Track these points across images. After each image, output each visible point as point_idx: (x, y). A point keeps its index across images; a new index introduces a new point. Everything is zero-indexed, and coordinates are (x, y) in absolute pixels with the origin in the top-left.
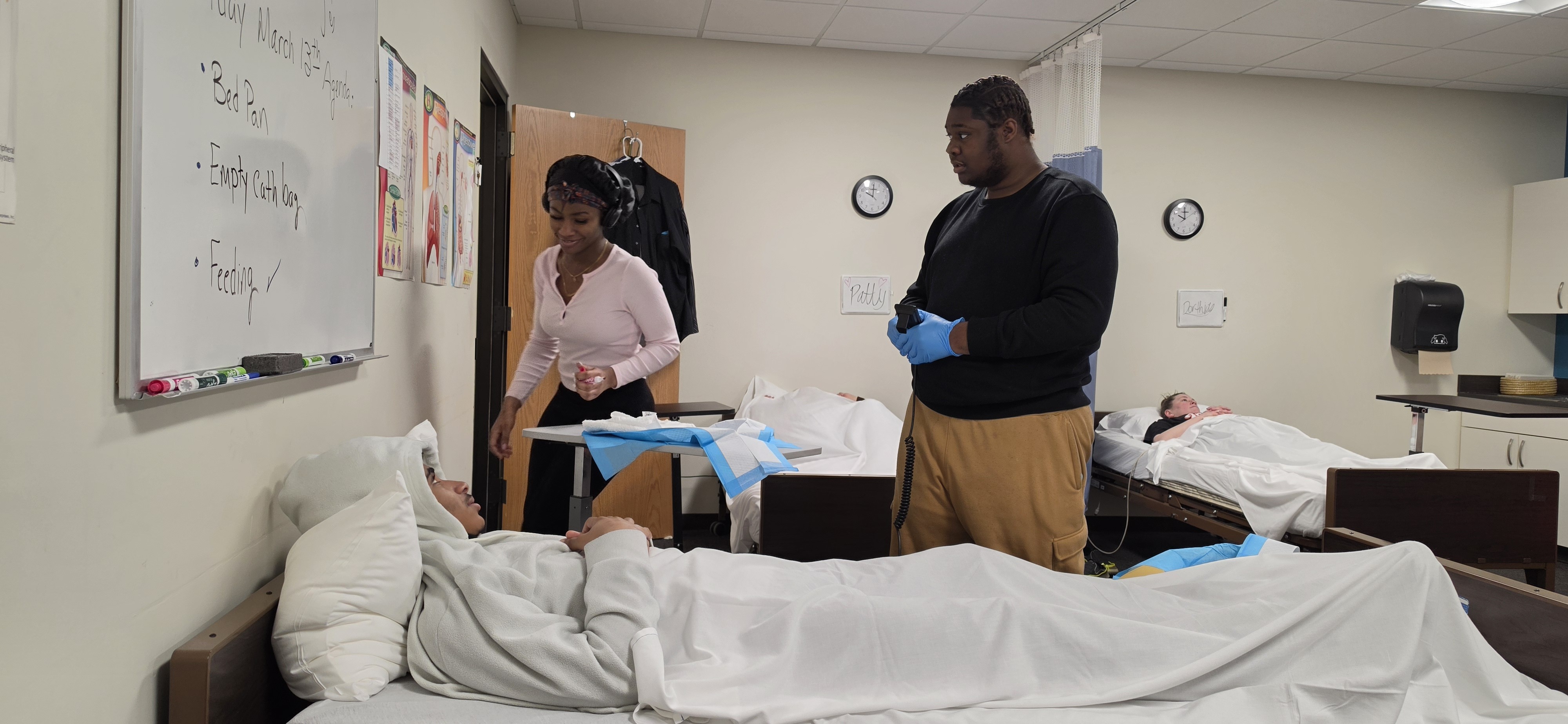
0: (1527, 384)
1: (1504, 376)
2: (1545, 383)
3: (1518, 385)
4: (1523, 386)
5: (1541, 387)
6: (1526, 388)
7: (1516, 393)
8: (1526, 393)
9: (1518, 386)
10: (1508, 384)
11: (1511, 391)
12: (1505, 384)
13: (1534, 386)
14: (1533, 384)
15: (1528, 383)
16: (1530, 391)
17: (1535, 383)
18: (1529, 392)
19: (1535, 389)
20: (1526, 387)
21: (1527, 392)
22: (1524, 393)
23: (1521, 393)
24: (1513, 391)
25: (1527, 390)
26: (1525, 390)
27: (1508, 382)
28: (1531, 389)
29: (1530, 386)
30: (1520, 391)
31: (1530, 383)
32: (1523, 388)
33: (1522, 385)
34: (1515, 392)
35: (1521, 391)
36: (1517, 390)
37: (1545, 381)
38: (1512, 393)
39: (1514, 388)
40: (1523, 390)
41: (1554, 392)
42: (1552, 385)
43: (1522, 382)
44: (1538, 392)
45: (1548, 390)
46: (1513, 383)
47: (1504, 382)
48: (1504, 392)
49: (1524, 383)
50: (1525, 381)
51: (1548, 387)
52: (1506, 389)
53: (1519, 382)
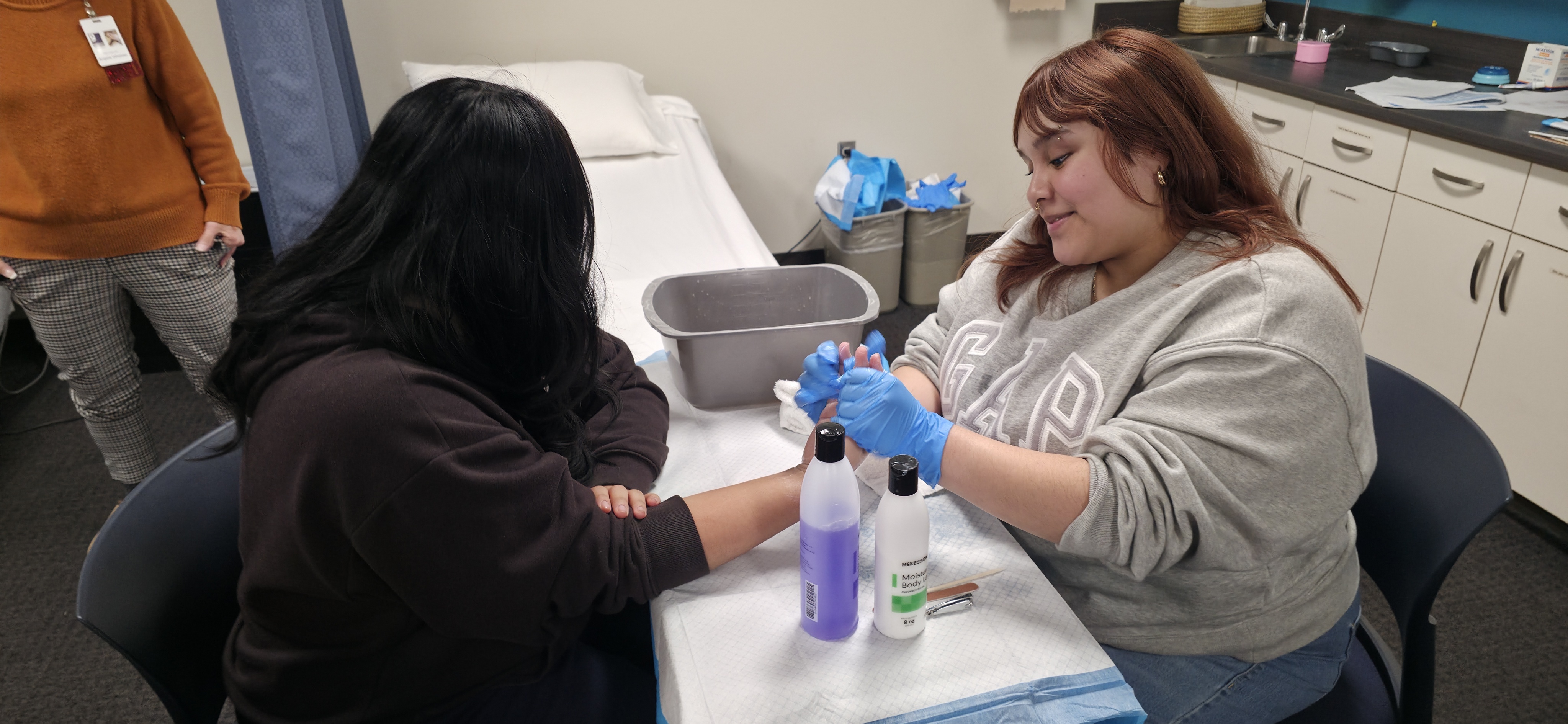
0: (1212, 15)
2: (1241, 12)
3: (1198, 17)
4: (1205, 19)
5: (1234, 19)
6: (1208, 22)
8: (1208, 30)
10: (1186, 15)
11: (1187, 26)
12: (1183, 16)
13: (1221, 18)
14: (1221, 14)
15: (1213, 13)
16: (1215, 26)
17: (1225, 13)
18: (1213, 27)
19: (1223, 24)
20: (1210, 21)
21: (1209, 28)
23: (1201, 31)
24: (1190, 26)
25: (1210, 24)
26: (1207, 25)
27: (1186, 13)
28: (1216, 23)
30: (1200, 26)
31: (1217, 12)
32: (1205, 22)
33: (1203, 17)
34: (1192, 29)
36: (1195, 25)
37: (1243, 8)
38: (1189, 31)
39: (1191, 23)
40: (1203, 25)
41: (1257, 25)
42: (1253, 14)
43: (1204, 11)
44: (1229, 27)
45: (1245, 23)
46: (1191, 15)
47: (1181, 11)
48: (1181, 30)
49: (1207, 13)
50: (1210, 9)
51: (1247, 18)
52: (1183, 24)
53: (1200, 11)
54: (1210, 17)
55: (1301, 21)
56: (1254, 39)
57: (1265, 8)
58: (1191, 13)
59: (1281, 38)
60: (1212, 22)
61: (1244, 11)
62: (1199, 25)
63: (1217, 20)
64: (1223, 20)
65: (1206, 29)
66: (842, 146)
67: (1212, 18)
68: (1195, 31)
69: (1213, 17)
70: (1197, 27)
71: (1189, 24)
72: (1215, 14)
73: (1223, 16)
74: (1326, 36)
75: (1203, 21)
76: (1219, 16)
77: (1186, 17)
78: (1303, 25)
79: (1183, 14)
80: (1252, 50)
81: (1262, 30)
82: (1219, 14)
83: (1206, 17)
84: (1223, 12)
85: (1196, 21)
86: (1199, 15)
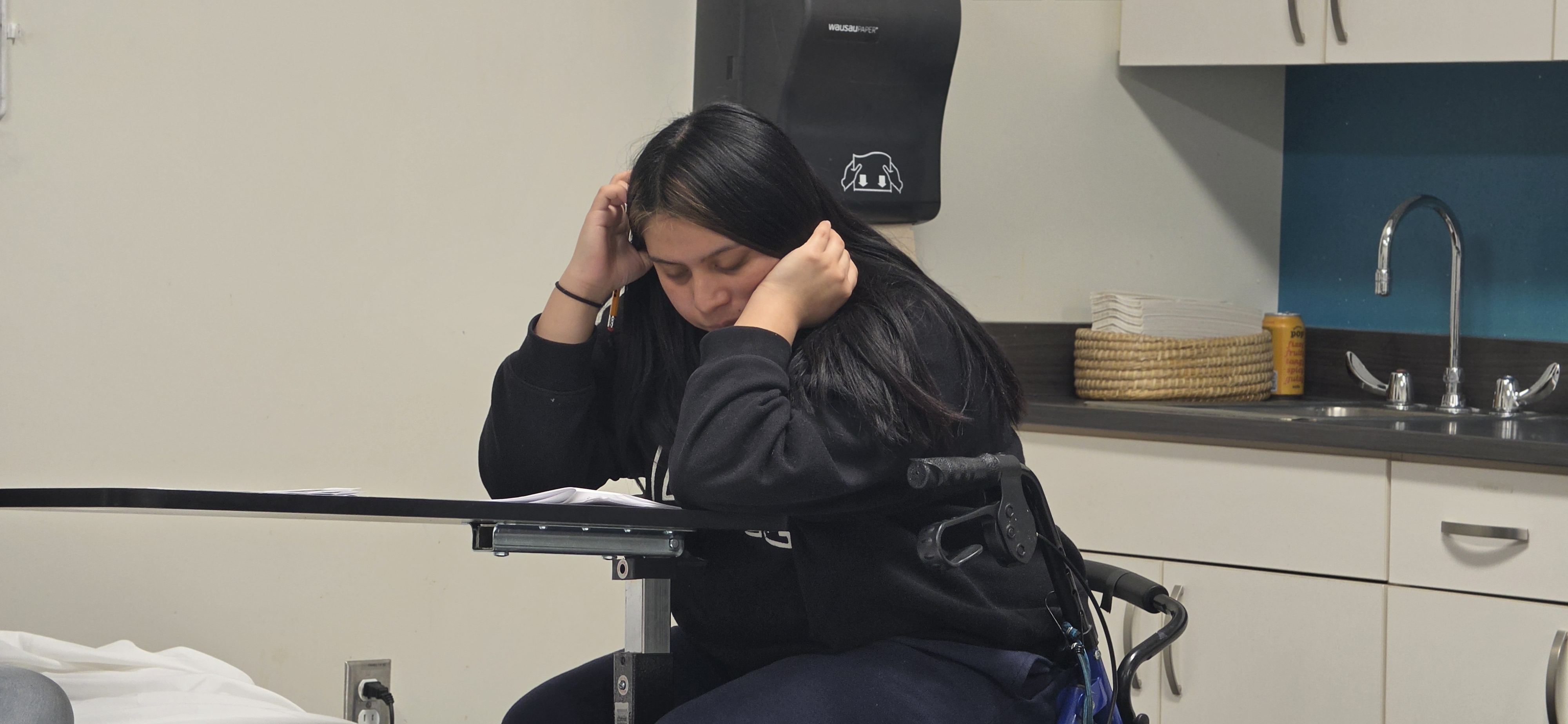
0: (1167, 355)
1: (1088, 325)
3: (1137, 359)
4: (1152, 363)
5: (1216, 366)
6: (1161, 373)
7: (1129, 393)
8: (1162, 392)
9: (1132, 363)
10: (1100, 354)
11: (1110, 383)
12: (1090, 359)
13: (1189, 362)
14: (1188, 352)
15: (1169, 349)
17: (1194, 352)
18: (1173, 388)
19: (1194, 377)
20: (1164, 369)
21: (1165, 388)
22: (1154, 393)
23: (1145, 394)
24: (1116, 383)
25: (1165, 378)
26: (1158, 378)
27: (1099, 349)
28: (1179, 376)
29: (1175, 364)
30: (1142, 383)
31: (1177, 349)
32: (1153, 373)
34: (1125, 389)
35: (1145, 382)
36: (1130, 379)
37: (1231, 343)
40: (1150, 378)
42: (1255, 357)
43: (1148, 346)
44: (1206, 386)
49: (1156, 349)
50: (1160, 341)
51: (1243, 365)
53: (1137, 345)
54: (1163, 359)
58: (1117, 352)
60: (1169, 372)
61: (1232, 350)
62: (1141, 379)
63: (1179, 368)
64: (1192, 367)
65: (1158, 388)
66: (354, 670)
67: (1169, 362)
69: (1170, 358)
70: (1135, 384)
73: (1192, 357)
75: (1148, 369)
76: (1185, 358)
77: (1098, 360)
82: (1182, 352)
83: (1156, 359)
84: (1190, 347)
85: (1132, 370)
86: (1136, 355)
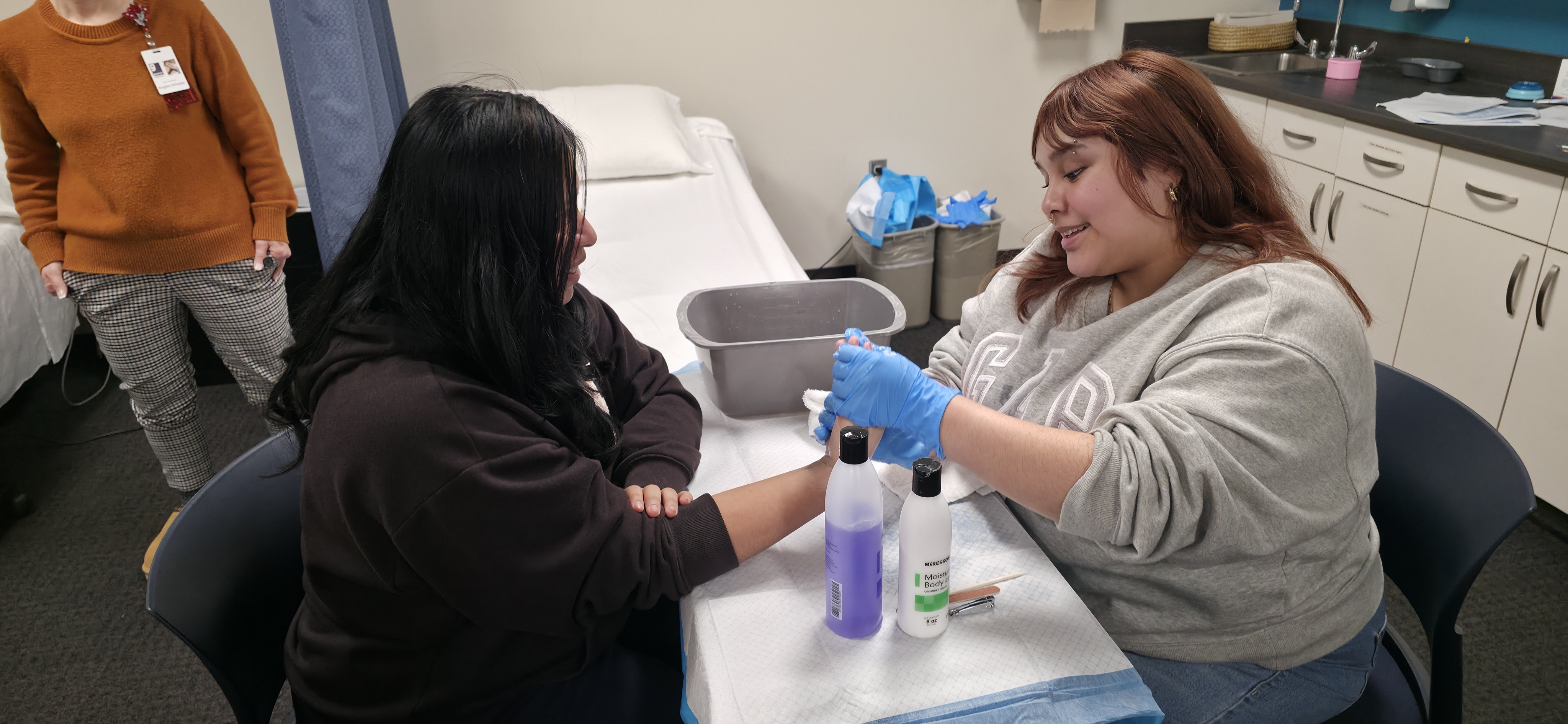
0: (1242, 33)
1: (1213, 19)
2: (1271, 30)
4: (1235, 37)
5: (1264, 37)
6: (1238, 40)
8: (1238, 48)
9: (1230, 37)
10: (1215, 33)
11: (1218, 45)
12: (1212, 35)
13: (1252, 36)
14: (1252, 32)
15: (1244, 31)
16: (1245, 44)
17: (1255, 31)
18: (1243, 47)
19: (1253, 42)
20: (1240, 39)
21: (1240, 46)
22: (1234, 49)
23: (1231, 49)
24: (1222, 45)
25: (1241, 42)
26: (1237, 43)
27: (1217, 30)
28: (1247, 41)
29: (1245, 36)
30: (1230, 45)
31: (1247, 30)
32: (1235, 41)
33: (1233, 36)
34: (1222, 48)
36: (1225, 43)
37: (1274, 26)
38: (1219, 49)
39: (1221, 41)
40: (1234, 43)
41: (1288, 43)
42: (1284, 32)
43: (1234, 30)
44: (1259, 45)
45: (1276, 41)
46: (1222, 33)
47: (1212, 30)
48: (1211, 48)
49: (1237, 31)
50: (1240, 28)
51: (1277, 36)
52: (1213, 42)
53: (1230, 30)
54: (1240, 35)
55: (1332, 38)
56: (1285, 56)
57: (1296, 25)
58: (1221, 31)
59: (1312, 55)
60: (1242, 40)
61: (1274, 29)
62: (1230, 43)
63: (1247, 38)
64: (1253, 38)
65: (1237, 46)
66: (873, 164)
67: (1242, 36)
68: (1225, 49)
70: (1227, 45)
71: (1219, 43)
72: (1245, 32)
73: (1253, 34)
74: (1357, 53)
75: (1233, 39)
76: (1250, 34)
77: (1216, 35)
78: (1334, 42)
79: (1213, 32)
80: (1283, 67)
81: (1293, 47)
82: (1249, 32)
83: (1236, 35)
84: (1253, 30)
85: (1226, 39)
86: (1229, 34)
